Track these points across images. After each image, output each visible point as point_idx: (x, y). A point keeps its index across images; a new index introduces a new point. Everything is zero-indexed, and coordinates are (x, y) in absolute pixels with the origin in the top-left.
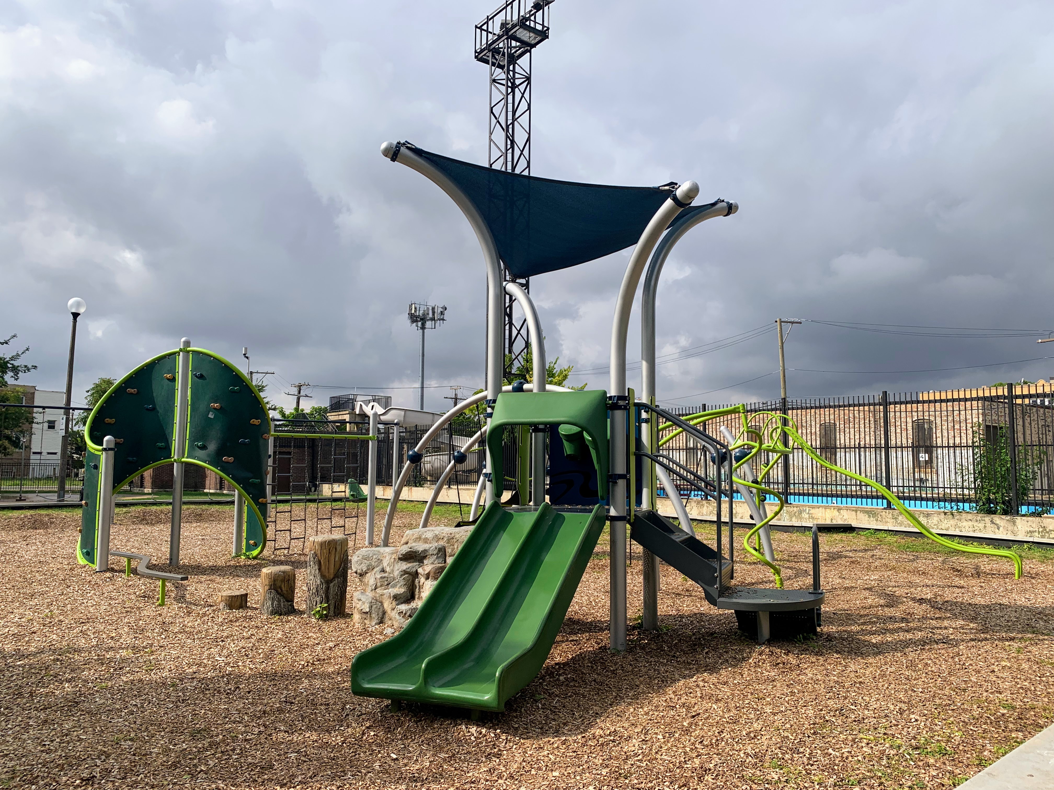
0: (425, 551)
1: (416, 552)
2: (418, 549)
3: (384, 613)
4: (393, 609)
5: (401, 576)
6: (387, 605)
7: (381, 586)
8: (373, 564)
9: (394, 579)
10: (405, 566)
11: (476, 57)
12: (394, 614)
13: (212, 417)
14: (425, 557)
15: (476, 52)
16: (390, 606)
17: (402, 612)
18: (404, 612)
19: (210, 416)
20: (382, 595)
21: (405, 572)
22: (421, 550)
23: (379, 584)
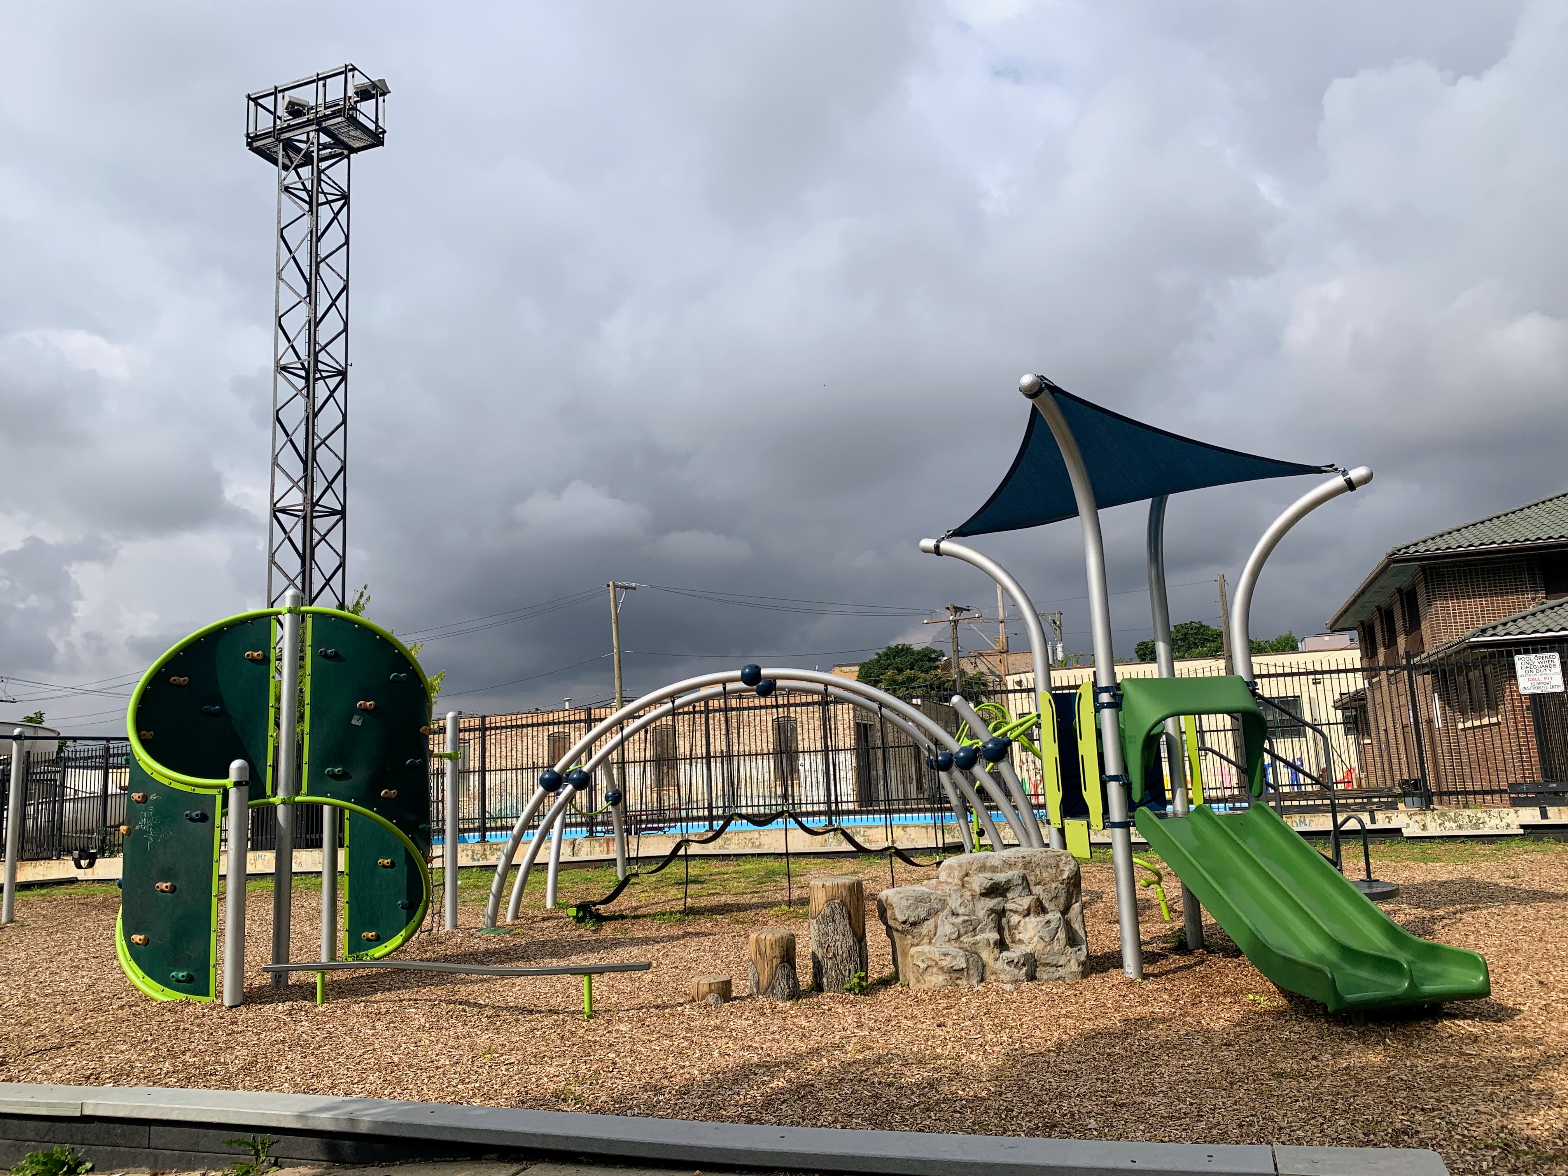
0: (1009, 881)
1: (998, 884)
2: (1000, 880)
3: (984, 966)
4: (997, 959)
5: (989, 916)
6: (986, 955)
7: (966, 933)
8: (935, 906)
9: (980, 922)
10: (991, 903)
11: (249, 144)
12: (1000, 965)
13: (359, 723)
14: (1008, 890)
15: (248, 136)
16: (992, 956)
17: (1012, 961)
18: (1016, 961)
19: (353, 722)
20: (974, 944)
21: (992, 911)
22: (1004, 880)
23: (962, 931)
